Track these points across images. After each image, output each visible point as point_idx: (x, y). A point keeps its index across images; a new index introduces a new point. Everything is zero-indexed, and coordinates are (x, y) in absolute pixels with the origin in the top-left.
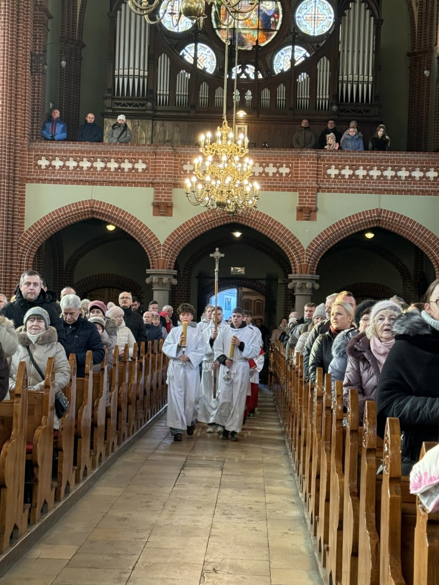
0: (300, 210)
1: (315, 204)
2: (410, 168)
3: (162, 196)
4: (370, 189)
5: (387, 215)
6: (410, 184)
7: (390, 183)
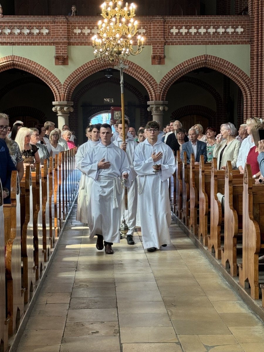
0: (154, 58)
1: (164, 53)
2: (225, 26)
3: (60, 51)
4: (199, 42)
5: (211, 59)
6: (225, 37)
7: (213, 37)
